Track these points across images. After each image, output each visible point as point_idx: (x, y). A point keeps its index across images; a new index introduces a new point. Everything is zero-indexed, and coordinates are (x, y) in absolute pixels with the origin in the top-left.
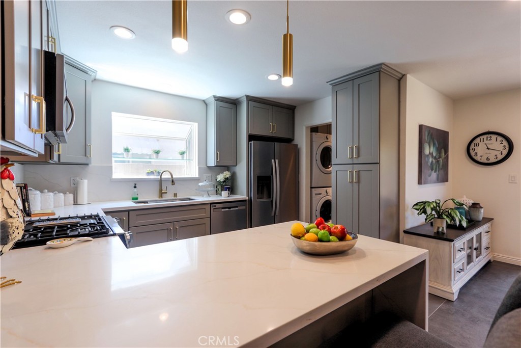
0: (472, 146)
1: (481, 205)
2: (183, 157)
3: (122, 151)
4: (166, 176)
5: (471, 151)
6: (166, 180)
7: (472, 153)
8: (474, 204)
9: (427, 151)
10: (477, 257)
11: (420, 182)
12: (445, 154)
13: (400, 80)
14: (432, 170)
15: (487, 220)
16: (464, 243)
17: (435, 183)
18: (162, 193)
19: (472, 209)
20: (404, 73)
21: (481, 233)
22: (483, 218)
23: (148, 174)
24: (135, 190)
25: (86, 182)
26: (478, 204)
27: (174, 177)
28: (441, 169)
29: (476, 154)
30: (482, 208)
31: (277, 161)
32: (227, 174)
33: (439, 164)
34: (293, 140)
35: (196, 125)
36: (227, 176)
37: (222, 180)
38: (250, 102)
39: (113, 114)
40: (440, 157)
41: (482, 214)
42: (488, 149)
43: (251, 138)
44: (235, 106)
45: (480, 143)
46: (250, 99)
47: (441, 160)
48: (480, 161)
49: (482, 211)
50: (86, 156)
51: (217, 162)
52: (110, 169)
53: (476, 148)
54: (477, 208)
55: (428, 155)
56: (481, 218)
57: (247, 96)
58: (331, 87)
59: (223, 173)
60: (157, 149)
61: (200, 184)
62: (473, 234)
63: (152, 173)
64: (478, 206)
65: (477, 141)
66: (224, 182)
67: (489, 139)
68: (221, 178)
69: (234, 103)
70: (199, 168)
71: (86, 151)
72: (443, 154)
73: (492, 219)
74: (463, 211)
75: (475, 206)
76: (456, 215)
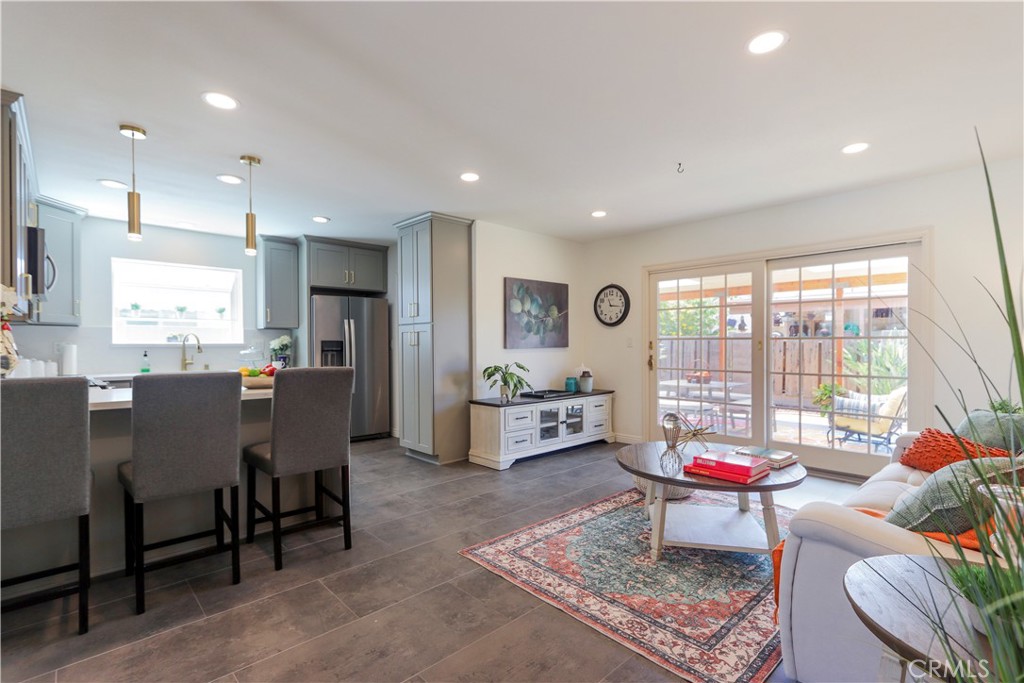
0: (598, 302)
1: (592, 374)
2: (222, 317)
3: (130, 308)
4: (192, 341)
6: (192, 347)
7: (599, 311)
8: (584, 373)
9: (516, 307)
10: (569, 433)
11: (505, 347)
12: (560, 312)
13: (470, 226)
14: (529, 331)
15: (599, 392)
16: (532, 412)
17: (536, 347)
18: (186, 364)
19: (581, 378)
20: (472, 219)
21: (582, 406)
22: (594, 390)
23: (169, 339)
24: (146, 358)
25: (74, 348)
26: (588, 372)
27: (201, 342)
28: (551, 331)
29: (602, 312)
30: (593, 377)
31: (352, 321)
32: (285, 339)
33: (545, 326)
34: (386, 293)
35: (240, 271)
36: (285, 342)
37: (277, 347)
38: (312, 244)
39: (113, 259)
40: (547, 316)
41: (589, 385)
42: (611, 305)
43: (315, 290)
44: (294, 247)
45: (605, 299)
46: (311, 239)
47: (550, 320)
48: (605, 320)
49: (591, 380)
50: (73, 314)
51: (267, 323)
52: (109, 331)
53: (601, 304)
54: (586, 377)
55: (519, 314)
56: (589, 389)
57: (306, 236)
58: (398, 230)
59: (279, 337)
60: (182, 306)
61: (242, 352)
62: (560, 404)
63: (175, 338)
64: (588, 376)
65: (602, 296)
66: (281, 349)
67: (611, 293)
68: (275, 344)
69: (294, 243)
70: (245, 331)
71: (74, 309)
72: (555, 311)
73: (612, 392)
74: (572, 381)
75: (586, 375)
76: (512, 379)
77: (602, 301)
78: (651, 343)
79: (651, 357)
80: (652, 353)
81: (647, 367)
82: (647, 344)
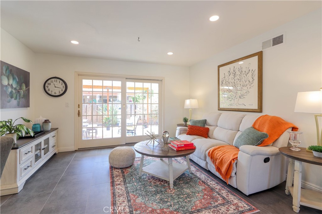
0: (47, 85)
1: (50, 121)
5: (46, 88)
7: (47, 89)
8: (46, 121)
10: (45, 154)
12: (26, 87)
14: (12, 97)
15: (53, 130)
16: (32, 147)
17: (15, 107)
19: (44, 124)
21: (48, 138)
22: (51, 129)
26: (48, 120)
29: (49, 90)
30: (50, 122)
33: (20, 95)
40: (21, 89)
41: (50, 126)
42: (55, 87)
45: (51, 83)
47: (22, 92)
48: (51, 94)
49: (50, 124)
53: (49, 86)
54: (47, 123)
55: (6, 86)
56: (49, 129)
62: (42, 139)
64: (48, 122)
65: (49, 82)
67: (56, 81)
72: (24, 87)
73: (57, 129)
74: (39, 126)
75: (46, 122)
76: (23, 129)
77: (50, 84)
78: (79, 105)
79: (79, 111)
80: (79, 109)
81: (77, 116)
82: (78, 106)
